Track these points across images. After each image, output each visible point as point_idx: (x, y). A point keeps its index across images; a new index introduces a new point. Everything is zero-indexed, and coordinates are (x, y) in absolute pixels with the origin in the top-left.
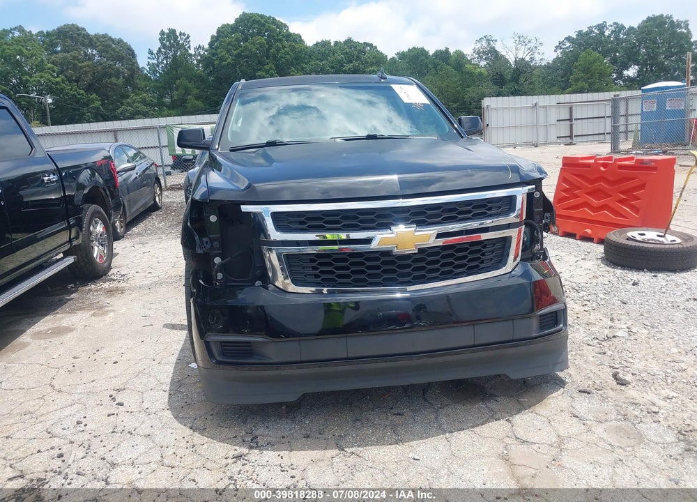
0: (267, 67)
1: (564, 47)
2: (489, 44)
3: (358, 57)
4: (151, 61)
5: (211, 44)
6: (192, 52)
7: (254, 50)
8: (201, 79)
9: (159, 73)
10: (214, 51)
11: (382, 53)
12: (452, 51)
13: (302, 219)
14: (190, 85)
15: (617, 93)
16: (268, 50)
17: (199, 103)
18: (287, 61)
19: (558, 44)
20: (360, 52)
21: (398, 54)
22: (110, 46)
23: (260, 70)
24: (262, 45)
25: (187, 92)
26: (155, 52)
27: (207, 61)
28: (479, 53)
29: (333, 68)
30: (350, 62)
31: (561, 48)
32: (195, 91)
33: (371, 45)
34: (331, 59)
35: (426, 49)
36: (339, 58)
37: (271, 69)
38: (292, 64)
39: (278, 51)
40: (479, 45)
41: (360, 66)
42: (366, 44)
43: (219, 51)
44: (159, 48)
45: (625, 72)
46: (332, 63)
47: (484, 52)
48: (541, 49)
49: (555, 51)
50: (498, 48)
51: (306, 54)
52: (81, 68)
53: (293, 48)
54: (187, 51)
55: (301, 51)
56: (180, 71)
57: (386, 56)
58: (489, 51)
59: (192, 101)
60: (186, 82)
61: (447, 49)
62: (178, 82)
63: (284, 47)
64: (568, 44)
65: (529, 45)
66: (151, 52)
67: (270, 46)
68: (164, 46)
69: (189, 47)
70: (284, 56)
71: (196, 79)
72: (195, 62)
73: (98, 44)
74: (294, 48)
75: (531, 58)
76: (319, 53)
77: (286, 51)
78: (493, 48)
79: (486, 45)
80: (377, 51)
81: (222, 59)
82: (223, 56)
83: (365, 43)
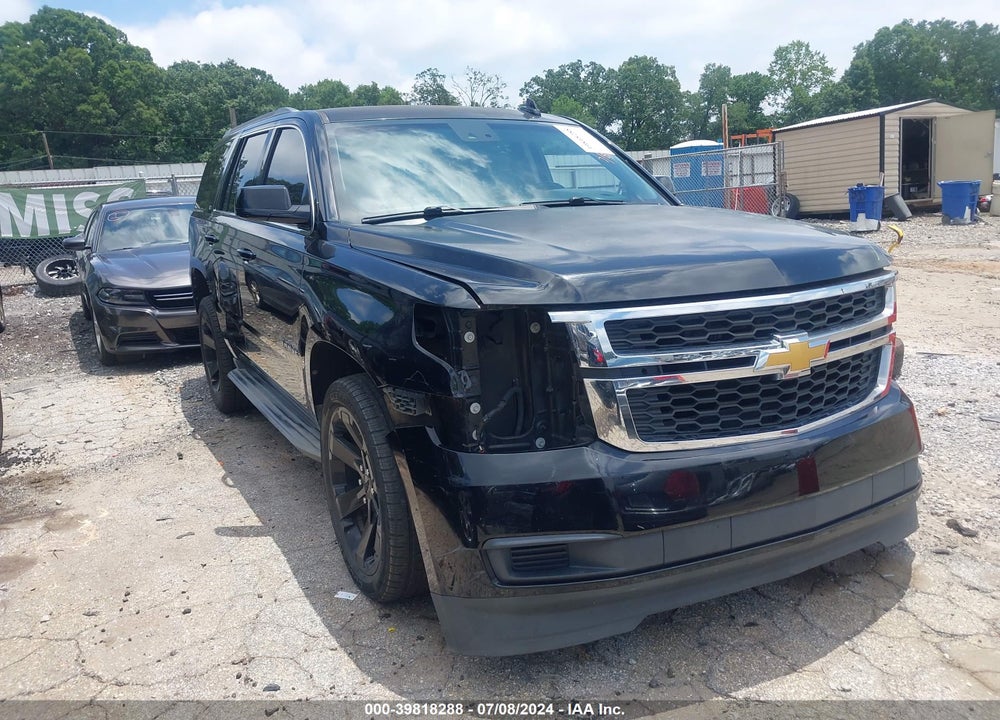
0: (95, 98)
1: (531, 90)
2: (435, 81)
3: (245, 89)
7: (70, 69)
11: (280, 86)
12: (381, 87)
13: (649, 330)
15: (648, 153)
16: (95, 70)
18: (129, 89)
19: (523, 86)
20: (248, 82)
21: (303, 88)
23: (84, 101)
24: (84, 62)
28: (421, 92)
29: (207, 104)
30: (234, 96)
31: (527, 92)
33: (263, 73)
34: (203, 90)
35: (345, 83)
36: (216, 90)
37: (102, 100)
38: (137, 95)
39: (113, 72)
40: (421, 81)
41: (250, 103)
42: (255, 71)
45: (608, 129)
46: (205, 97)
47: (428, 92)
48: (505, 92)
49: (521, 95)
50: (447, 87)
51: (160, 80)
53: (138, 71)
55: (151, 76)
57: (287, 90)
58: (435, 91)
61: (375, 85)
63: (123, 68)
64: (536, 87)
65: (489, 85)
67: (99, 64)
70: (123, 81)
74: (140, 69)
75: (492, 103)
76: (181, 80)
77: (126, 75)
78: (441, 86)
79: (430, 82)
80: (273, 82)
83: (253, 70)
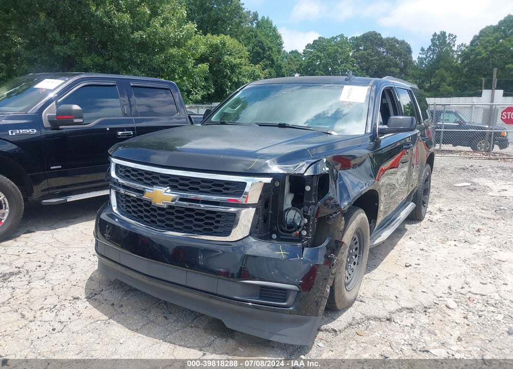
4: (421, 56)
5: (472, 43)
6: (455, 49)
8: (458, 70)
9: (425, 64)
10: (473, 48)
14: (446, 74)
17: (451, 89)
22: (394, 46)
25: (443, 79)
26: (426, 49)
27: (465, 56)
32: (449, 79)
43: (477, 47)
44: (430, 46)
52: (371, 61)
54: (451, 48)
56: (442, 63)
59: (445, 87)
60: (443, 71)
62: (437, 71)
66: (423, 50)
68: (434, 44)
69: (454, 45)
71: (452, 70)
72: (456, 56)
73: (387, 44)
81: (479, 54)
82: (480, 52)
